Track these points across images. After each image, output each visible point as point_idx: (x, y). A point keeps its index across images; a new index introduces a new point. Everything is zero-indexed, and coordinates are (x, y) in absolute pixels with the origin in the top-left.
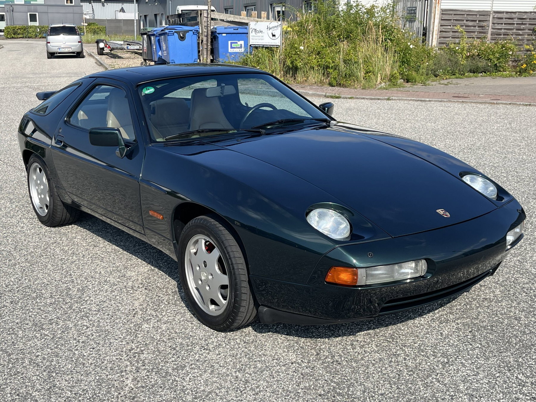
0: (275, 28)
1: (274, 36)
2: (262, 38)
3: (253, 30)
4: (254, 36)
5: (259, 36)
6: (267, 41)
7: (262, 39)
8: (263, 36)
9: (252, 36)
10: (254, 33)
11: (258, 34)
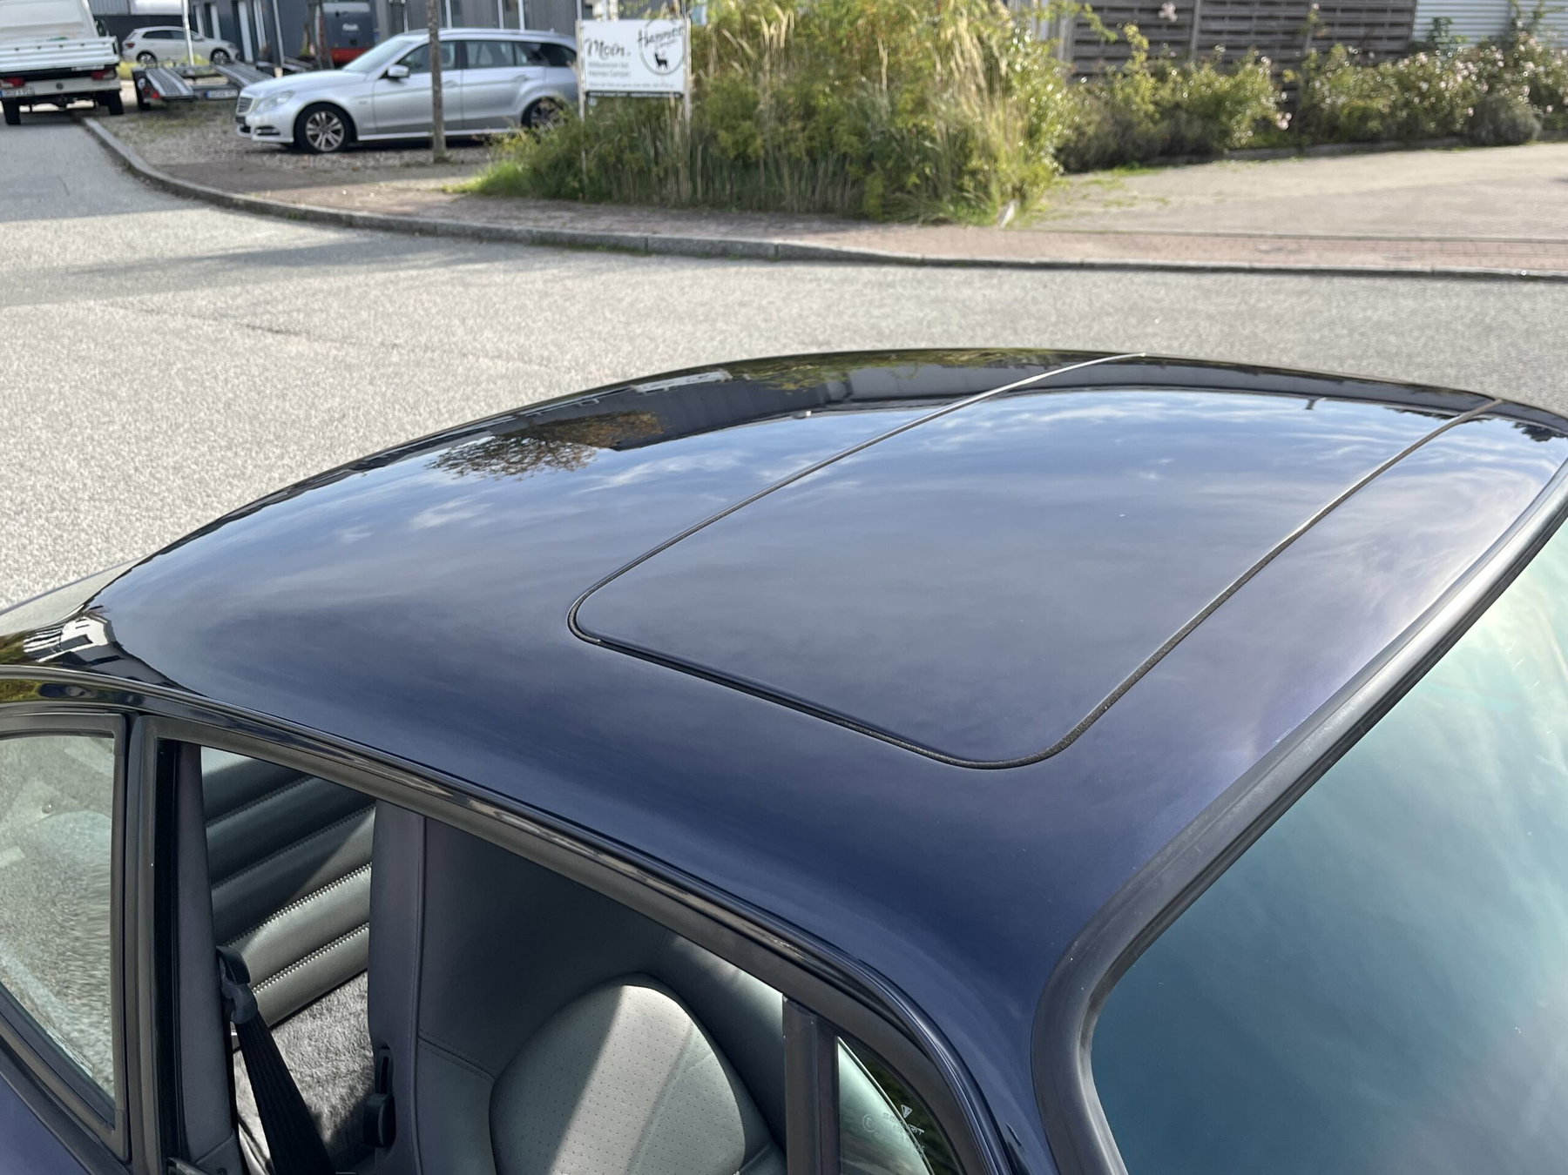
0: (666, 40)
1: (661, 62)
2: (624, 70)
3: (594, 47)
4: (597, 65)
5: (615, 65)
6: (639, 77)
7: (626, 74)
8: (624, 66)
9: (591, 64)
10: (595, 57)
11: (611, 59)
